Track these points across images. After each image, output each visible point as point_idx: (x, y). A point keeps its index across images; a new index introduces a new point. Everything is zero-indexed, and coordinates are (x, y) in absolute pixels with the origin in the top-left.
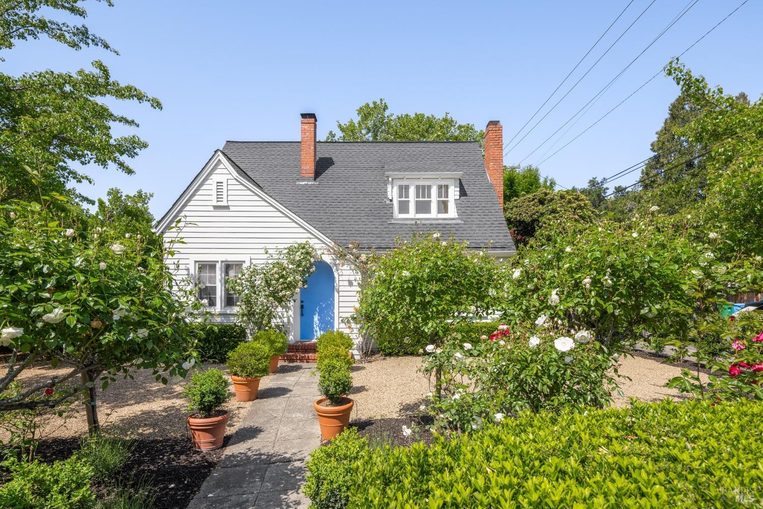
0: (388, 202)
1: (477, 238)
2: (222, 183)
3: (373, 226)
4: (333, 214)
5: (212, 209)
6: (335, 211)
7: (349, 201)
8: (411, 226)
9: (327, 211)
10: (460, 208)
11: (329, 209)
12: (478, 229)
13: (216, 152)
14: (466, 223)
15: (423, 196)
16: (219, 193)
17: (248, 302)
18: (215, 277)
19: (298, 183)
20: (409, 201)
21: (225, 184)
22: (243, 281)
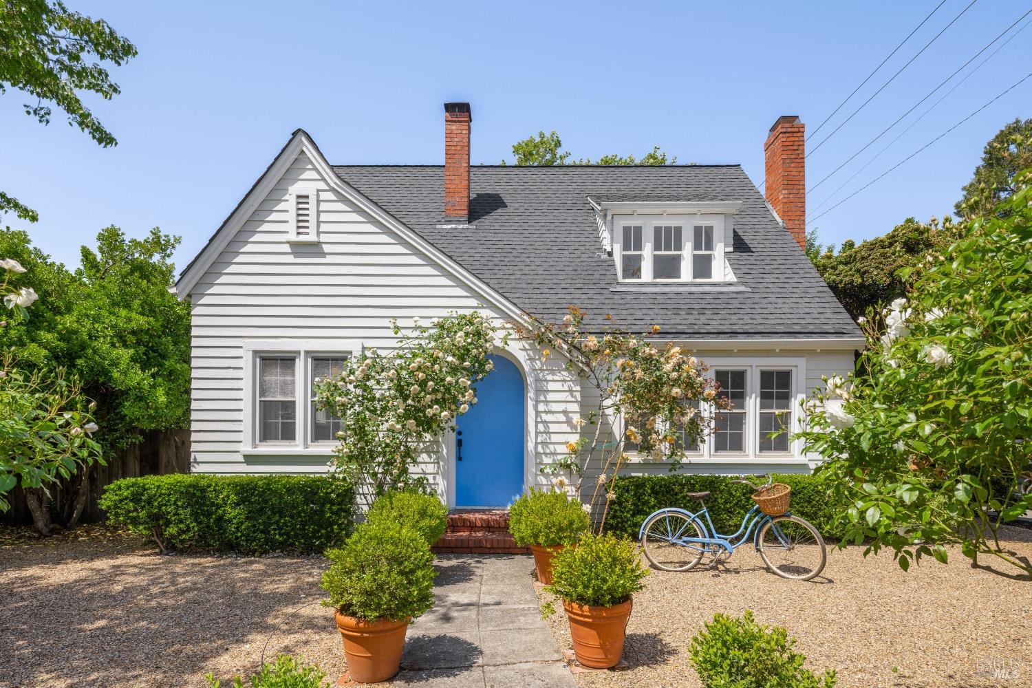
0: (605, 256)
1: (783, 316)
2: (307, 197)
3: (584, 296)
4: (507, 277)
5: (287, 248)
6: (511, 272)
7: (533, 255)
8: (654, 296)
9: (496, 271)
10: (737, 267)
11: (500, 267)
12: (780, 301)
13: (294, 134)
14: (756, 290)
15: (668, 248)
16: (301, 218)
17: (360, 431)
18: (293, 383)
19: (438, 227)
20: (640, 256)
21: (312, 201)
22: (350, 387)
